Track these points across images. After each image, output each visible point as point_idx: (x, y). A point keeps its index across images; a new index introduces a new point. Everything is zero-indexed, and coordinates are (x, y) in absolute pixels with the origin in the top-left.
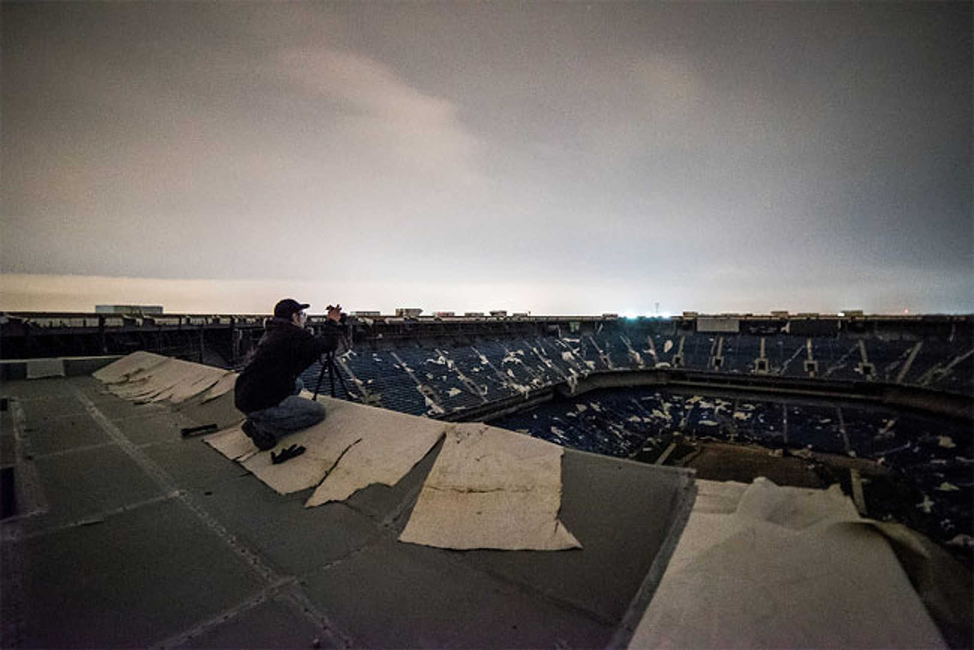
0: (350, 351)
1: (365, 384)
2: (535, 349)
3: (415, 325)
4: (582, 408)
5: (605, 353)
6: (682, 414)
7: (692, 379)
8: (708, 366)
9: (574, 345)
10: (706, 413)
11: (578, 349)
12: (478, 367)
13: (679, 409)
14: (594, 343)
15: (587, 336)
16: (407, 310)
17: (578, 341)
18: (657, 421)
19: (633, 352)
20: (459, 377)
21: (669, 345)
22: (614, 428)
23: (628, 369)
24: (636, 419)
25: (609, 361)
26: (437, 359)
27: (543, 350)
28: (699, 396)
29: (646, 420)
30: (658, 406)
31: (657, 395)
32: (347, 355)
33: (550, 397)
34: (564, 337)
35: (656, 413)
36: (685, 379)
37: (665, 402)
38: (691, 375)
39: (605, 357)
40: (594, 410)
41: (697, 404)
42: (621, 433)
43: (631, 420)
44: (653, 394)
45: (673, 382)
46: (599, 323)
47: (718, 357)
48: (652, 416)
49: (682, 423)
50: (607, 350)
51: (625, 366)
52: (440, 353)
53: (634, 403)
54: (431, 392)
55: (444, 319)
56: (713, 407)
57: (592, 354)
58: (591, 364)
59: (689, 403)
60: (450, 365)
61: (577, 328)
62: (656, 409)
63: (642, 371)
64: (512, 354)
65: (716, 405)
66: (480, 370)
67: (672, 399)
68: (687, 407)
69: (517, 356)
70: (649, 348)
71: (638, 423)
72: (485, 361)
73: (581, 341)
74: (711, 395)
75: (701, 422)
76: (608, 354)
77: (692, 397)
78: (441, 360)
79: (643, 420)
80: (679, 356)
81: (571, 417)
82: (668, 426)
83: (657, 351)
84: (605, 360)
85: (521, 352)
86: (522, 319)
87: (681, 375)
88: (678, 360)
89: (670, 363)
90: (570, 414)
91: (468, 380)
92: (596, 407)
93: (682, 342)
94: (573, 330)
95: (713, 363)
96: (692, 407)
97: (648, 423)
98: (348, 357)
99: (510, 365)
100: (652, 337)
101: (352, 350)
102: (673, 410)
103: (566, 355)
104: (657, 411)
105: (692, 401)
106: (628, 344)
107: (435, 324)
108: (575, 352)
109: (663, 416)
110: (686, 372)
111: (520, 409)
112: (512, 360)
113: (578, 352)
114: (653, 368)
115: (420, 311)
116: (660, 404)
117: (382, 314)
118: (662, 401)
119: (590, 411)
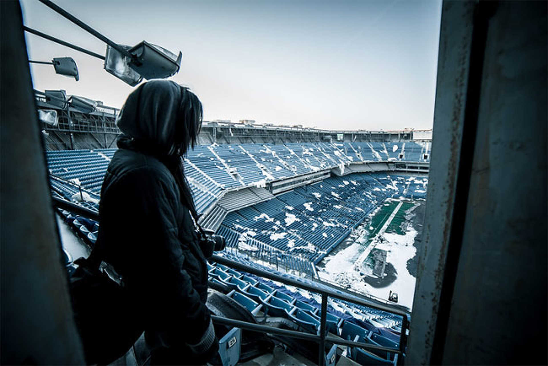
0: (215, 143)
1: (227, 162)
2: (319, 148)
3: (251, 130)
4: (346, 183)
5: (358, 152)
6: (404, 186)
7: (409, 167)
8: (420, 159)
9: (340, 148)
10: (418, 186)
11: (342, 150)
12: (289, 156)
13: (402, 184)
14: (351, 146)
15: (347, 143)
16: (247, 121)
17: (342, 145)
18: (390, 190)
19: (375, 152)
20: (280, 161)
21: (395, 148)
22: (367, 194)
23: (372, 161)
24: (377, 189)
25: (360, 156)
26: (265, 150)
27: (323, 149)
28: (414, 177)
29: (384, 190)
30: (389, 182)
31: (388, 176)
32: (213, 145)
33: (329, 176)
34: (334, 143)
35: (389, 186)
36: (405, 167)
37: (393, 180)
38: (410, 165)
39: (358, 154)
40: (353, 184)
41: (413, 181)
42: (370, 196)
43: (375, 190)
44: (386, 176)
45: (397, 169)
46: (355, 135)
47: (426, 154)
48: (387, 188)
49: (404, 192)
50: (359, 151)
51: (370, 160)
52: (267, 148)
53: (376, 181)
54: (265, 168)
55: (268, 127)
56: (422, 183)
57: (350, 152)
58: (350, 158)
59: (408, 181)
60: (273, 154)
61: (342, 138)
62: (389, 184)
63: (380, 163)
64: (307, 150)
65: (424, 182)
66: (291, 158)
67: (397, 179)
68: (407, 183)
69: (310, 151)
70: (384, 149)
71: (379, 192)
72: (293, 153)
73: (344, 145)
74: (421, 176)
75: (416, 191)
76: (360, 153)
77: (409, 177)
78: (268, 151)
79: (382, 190)
80: (402, 154)
81: (341, 187)
82: (397, 193)
83: (388, 151)
84: (359, 156)
85: (312, 150)
86: (311, 131)
87: (403, 165)
88: (401, 156)
89: (397, 158)
90: (340, 186)
91: (285, 162)
92: (354, 183)
93: (403, 146)
94: (339, 139)
95: (423, 158)
96: (409, 183)
97: (385, 192)
98: (214, 147)
99: (306, 156)
100: (385, 144)
101: (217, 143)
102: (398, 185)
103: (337, 153)
104: (389, 185)
105: (410, 180)
106: (371, 147)
107: (263, 130)
108: (341, 151)
109: (393, 188)
110: (406, 163)
111: (314, 182)
112: (307, 153)
113: (343, 151)
114: (387, 161)
115: (254, 121)
116: (391, 182)
117: (232, 122)
118: (391, 180)
119: (351, 185)
